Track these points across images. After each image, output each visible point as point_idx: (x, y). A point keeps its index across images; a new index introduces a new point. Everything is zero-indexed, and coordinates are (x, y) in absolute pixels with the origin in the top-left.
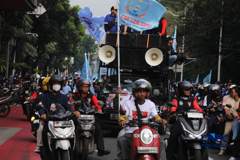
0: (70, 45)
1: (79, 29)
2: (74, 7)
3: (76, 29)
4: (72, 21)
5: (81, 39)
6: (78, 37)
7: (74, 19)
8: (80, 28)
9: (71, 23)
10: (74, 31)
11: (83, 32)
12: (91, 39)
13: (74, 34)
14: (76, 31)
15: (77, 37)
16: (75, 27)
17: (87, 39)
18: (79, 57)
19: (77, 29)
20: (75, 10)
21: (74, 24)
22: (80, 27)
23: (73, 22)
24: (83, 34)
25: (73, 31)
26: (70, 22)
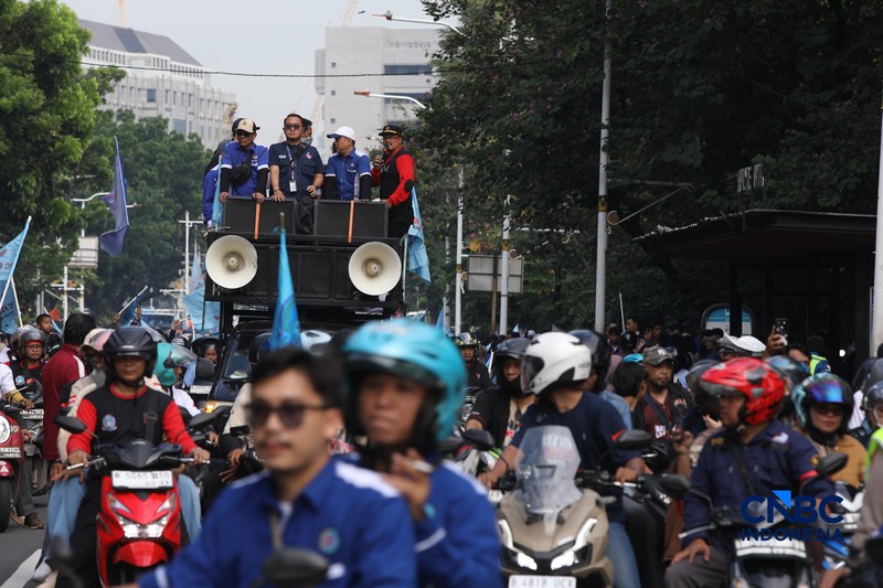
0: (19, 181)
1: (61, 105)
2: (33, 7)
3: (44, 108)
4: (24, 72)
5: (73, 153)
6: (57, 144)
7: (33, 62)
8: (65, 101)
9: (15, 78)
10: (36, 113)
11: (84, 119)
12: (199, 155)
13: (36, 128)
14: (42, 113)
15: (53, 145)
16: (42, 97)
17: (181, 154)
18: (143, 235)
19: (53, 104)
20: (37, 19)
21: (34, 81)
22: (65, 96)
23: (28, 72)
24: (84, 126)
25: (33, 114)
26: (14, 74)
